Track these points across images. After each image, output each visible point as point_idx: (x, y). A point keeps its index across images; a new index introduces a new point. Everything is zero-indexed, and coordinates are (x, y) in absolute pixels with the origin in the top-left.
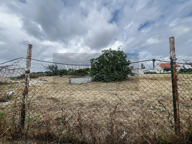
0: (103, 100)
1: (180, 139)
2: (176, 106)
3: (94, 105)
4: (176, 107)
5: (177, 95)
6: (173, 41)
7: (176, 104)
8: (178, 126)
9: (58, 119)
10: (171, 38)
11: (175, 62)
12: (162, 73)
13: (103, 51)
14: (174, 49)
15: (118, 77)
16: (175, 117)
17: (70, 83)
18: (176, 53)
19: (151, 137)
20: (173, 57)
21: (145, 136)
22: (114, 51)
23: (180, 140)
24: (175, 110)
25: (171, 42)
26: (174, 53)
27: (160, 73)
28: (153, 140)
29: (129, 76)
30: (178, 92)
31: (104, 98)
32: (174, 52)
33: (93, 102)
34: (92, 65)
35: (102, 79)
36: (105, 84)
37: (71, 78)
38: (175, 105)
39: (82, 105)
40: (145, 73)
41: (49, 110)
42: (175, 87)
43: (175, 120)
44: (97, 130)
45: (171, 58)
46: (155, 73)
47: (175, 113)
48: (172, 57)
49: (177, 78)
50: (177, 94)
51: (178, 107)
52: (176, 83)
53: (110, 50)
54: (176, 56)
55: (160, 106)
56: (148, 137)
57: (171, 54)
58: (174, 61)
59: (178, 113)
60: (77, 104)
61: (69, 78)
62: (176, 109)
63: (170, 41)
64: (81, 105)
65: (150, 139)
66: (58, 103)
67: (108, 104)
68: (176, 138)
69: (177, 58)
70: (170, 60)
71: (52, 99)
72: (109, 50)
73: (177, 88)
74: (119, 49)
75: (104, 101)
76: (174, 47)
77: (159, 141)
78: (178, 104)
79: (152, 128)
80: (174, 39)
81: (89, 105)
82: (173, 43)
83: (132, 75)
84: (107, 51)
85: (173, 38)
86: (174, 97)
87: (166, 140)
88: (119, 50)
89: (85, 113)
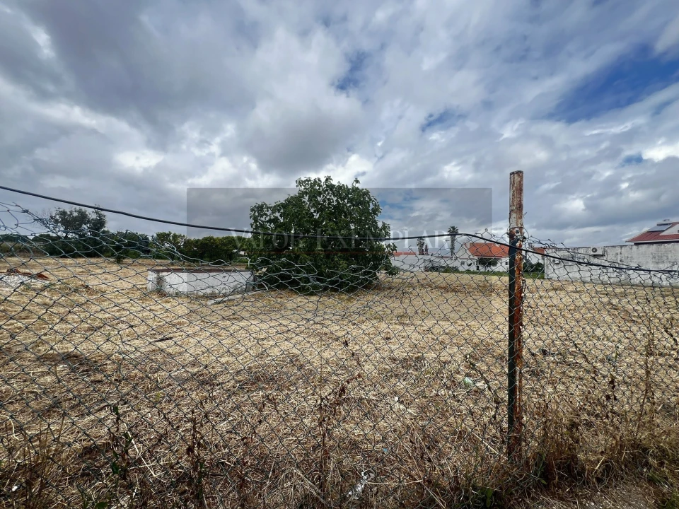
0: (293, 360)
1: (521, 476)
2: (515, 377)
3: (258, 379)
4: (516, 381)
5: (519, 345)
6: (521, 183)
7: (515, 372)
8: (516, 437)
9: (89, 451)
10: (516, 175)
11: (521, 246)
12: (474, 273)
13: (300, 183)
14: (520, 207)
15: (358, 284)
16: (512, 410)
17: (160, 292)
18: (524, 220)
19: (444, 482)
20: (517, 232)
21: (429, 482)
22: (341, 187)
23: (521, 481)
24: (512, 391)
25: (513, 185)
26: (520, 221)
27: (468, 272)
28: (452, 489)
29: (382, 275)
30: (522, 336)
31: (295, 351)
32: (521, 218)
33: (254, 370)
34: (258, 228)
35: (289, 283)
36: (300, 300)
37: (168, 270)
38: (512, 376)
39: (206, 381)
40: (427, 269)
41: (46, 413)
42: (515, 319)
43: (511, 421)
44: (267, 477)
45: (511, 235)
46: (455, 270)
47: (512, 400)
48: (515, 231)
49: (523, 295)
50: (520, 342)
51: (520, 382)
52: (519, 310)
53: (327, 180)
54: (524, 230)
55: (468, 375)
56: (437, 485)
57: (513, 220)
58: (518, 244)
59: (519, 398)
60: (187, 380)
61: (158, 272)
62: (516, 385)
63: (512, 183)
64: (203, 383)
65: (443, 492)
66: (99, 377)
67: (310, 377)
68: (510, 476)
69: (526, 235)
70: (507, 240)
71: (67, 357)
72: (323, 180)
73: (522, 325)
74: (357, 181)
75: (294, 365)
76: (520, 201)
77: (467, 491)
78: (520, 373)
79: (447, 450)
80: (522, 178)
81: (237, 382)
82: (520, 190)
83: (392, 271)
84: (317, 182)
85: (519, 173)
86: (512, 351)
87: (486, 485)
88: (357, 185)
89: (218, 415)
